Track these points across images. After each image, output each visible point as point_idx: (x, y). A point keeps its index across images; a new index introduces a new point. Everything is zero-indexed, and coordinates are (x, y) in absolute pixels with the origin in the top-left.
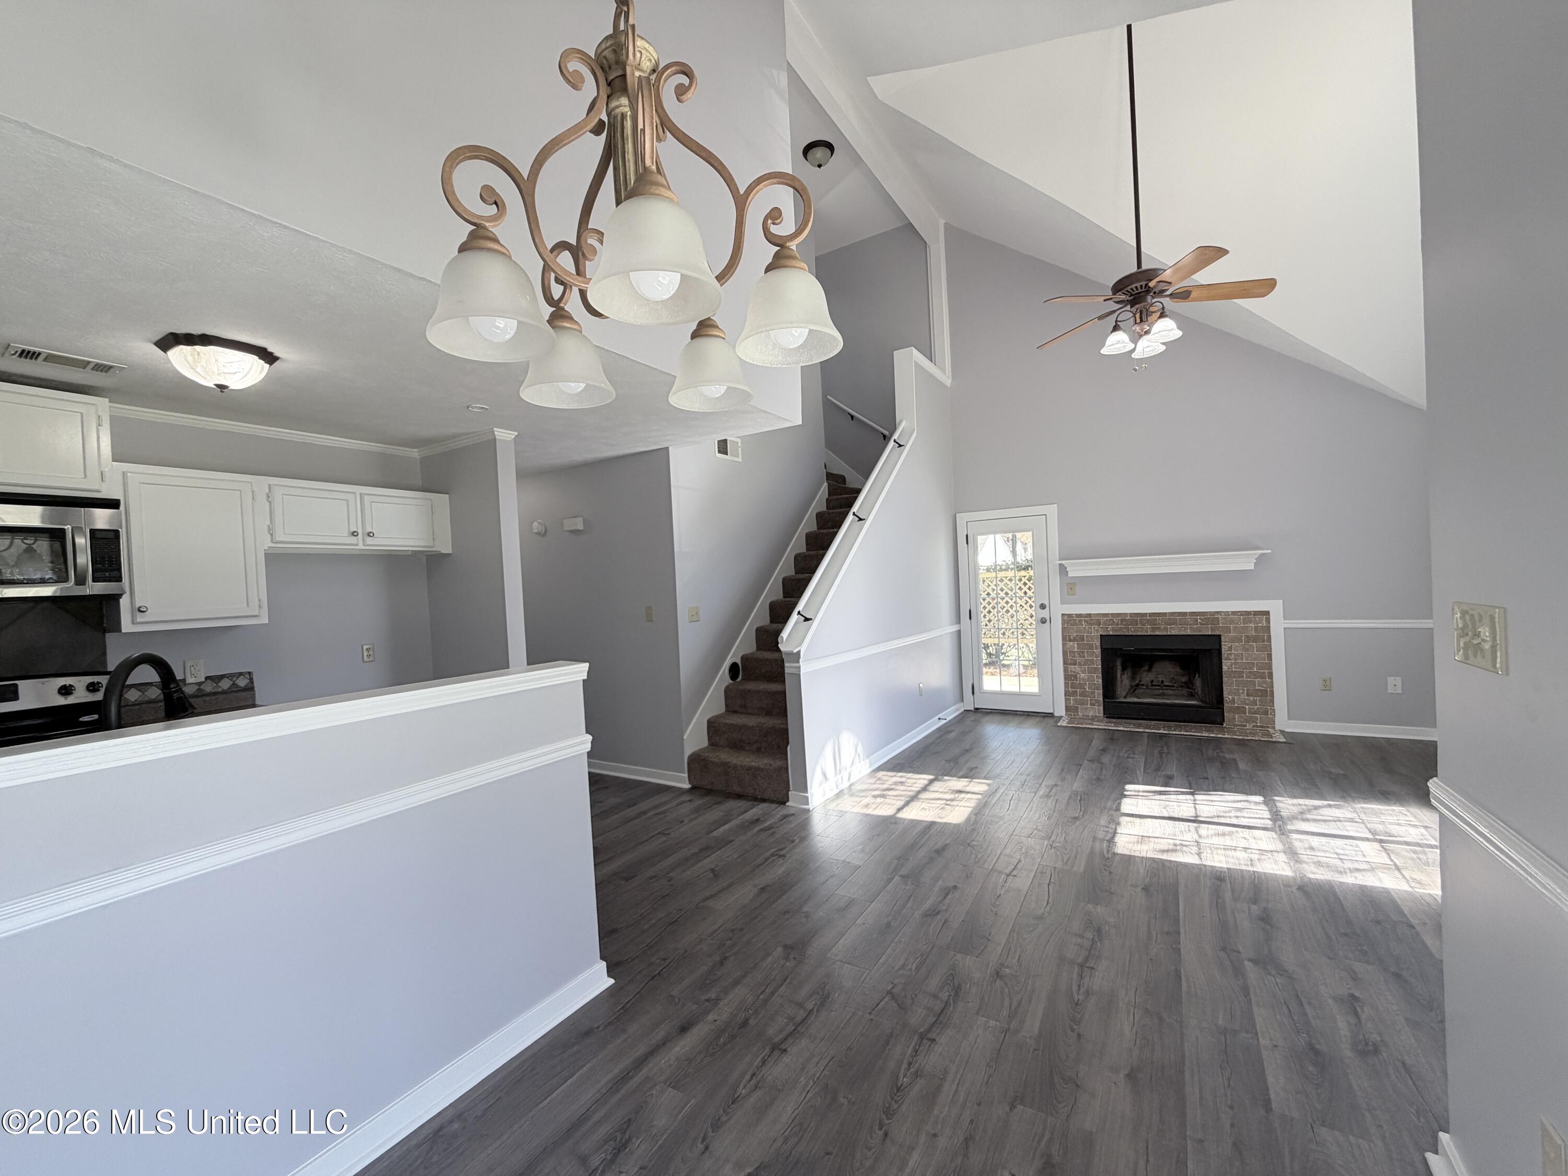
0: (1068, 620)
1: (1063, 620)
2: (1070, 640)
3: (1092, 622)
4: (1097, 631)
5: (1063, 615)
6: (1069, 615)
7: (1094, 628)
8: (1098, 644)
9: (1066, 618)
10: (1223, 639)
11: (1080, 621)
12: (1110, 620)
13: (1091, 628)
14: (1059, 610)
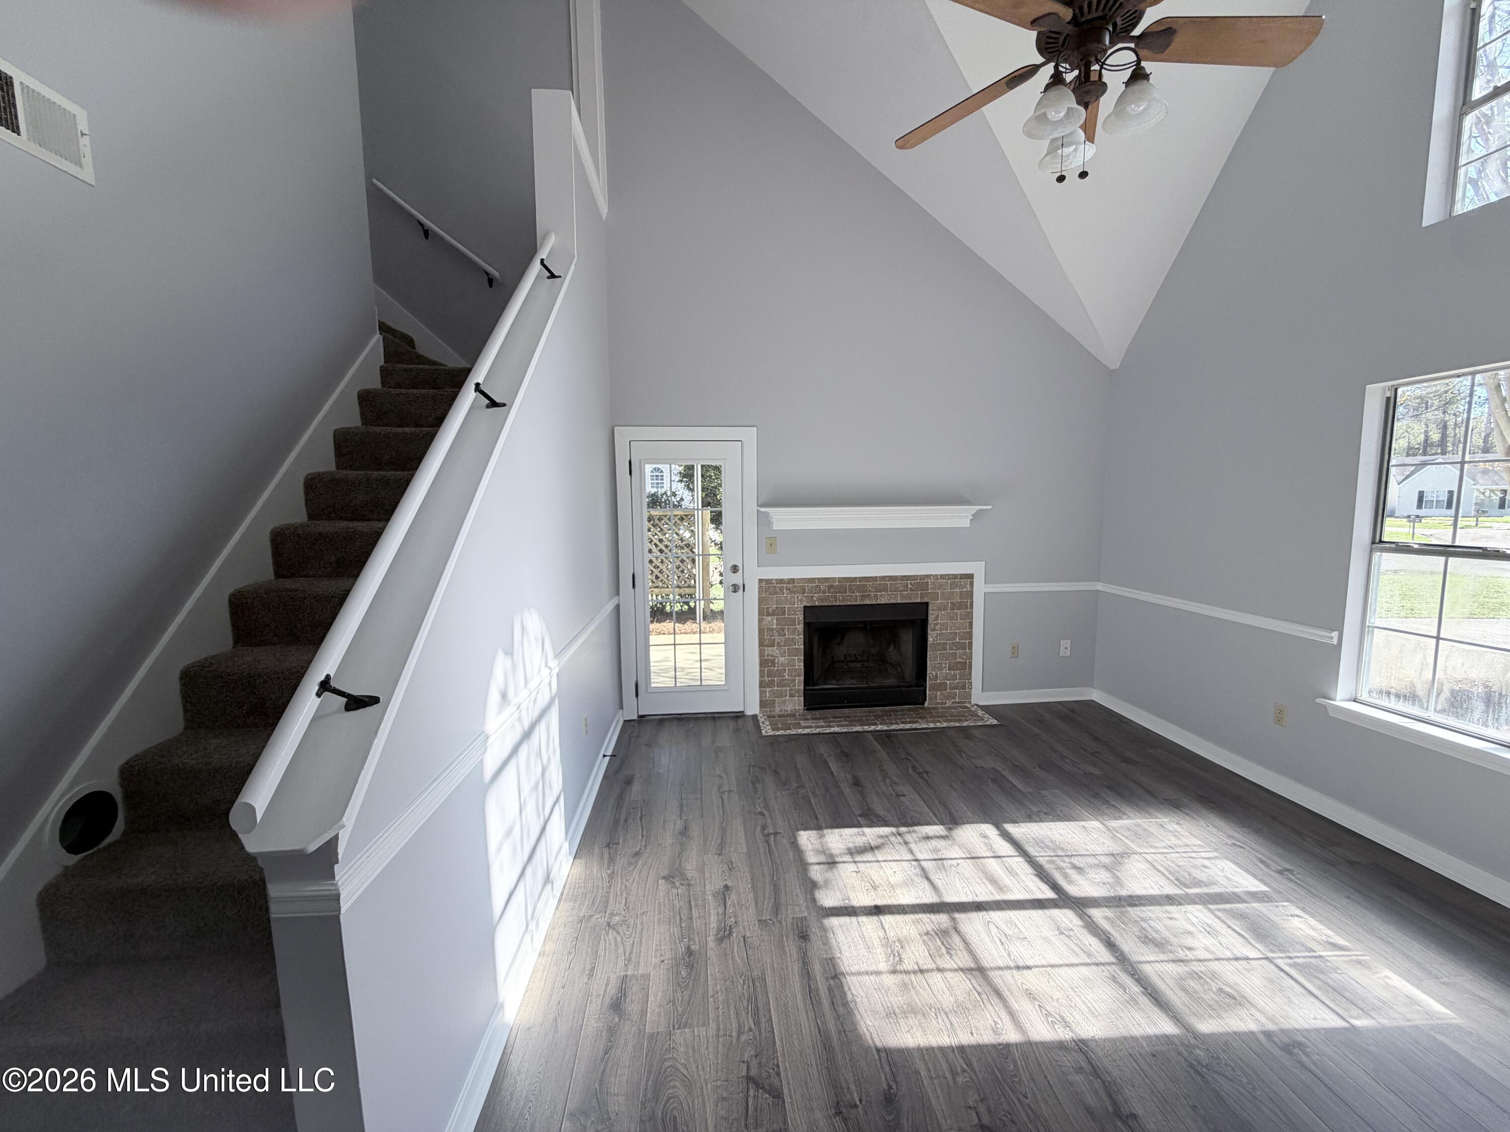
0: (766, 586)
1: (760, 587)
2: (768, 615)
3: (796, 589)
4: (801, 601)
5: (760, 581)
6: (768, 581)
7: (798, 597)
8: (801, 618)
9: (763, 584)
10: (930, 608)
11: (781, 589)
12: (816, 586)
13: (794, 598)
14: (754, 574)
